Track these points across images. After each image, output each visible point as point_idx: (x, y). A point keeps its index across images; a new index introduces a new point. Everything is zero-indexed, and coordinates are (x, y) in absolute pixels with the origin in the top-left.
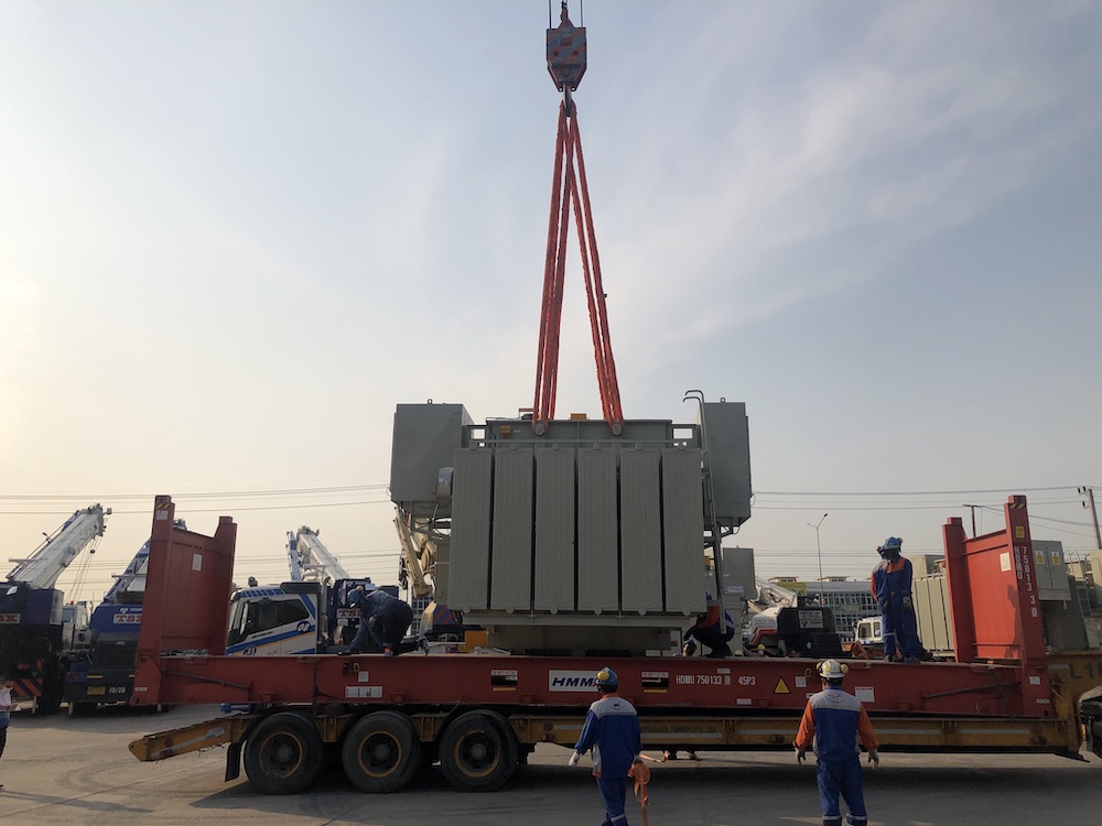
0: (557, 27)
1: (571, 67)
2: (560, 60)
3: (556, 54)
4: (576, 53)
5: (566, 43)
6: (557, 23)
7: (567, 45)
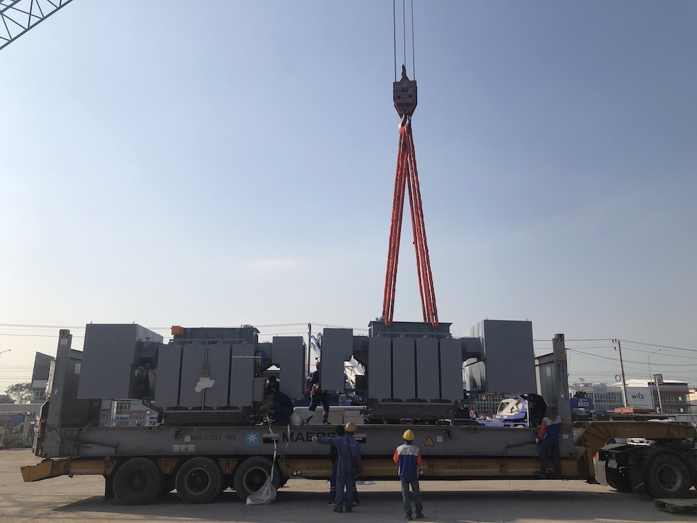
0: (399, 81)
1: (407, 105)
2: (401, 101)
3: (399, 97)
4: (410, 96)
5: (405, 90)
6: (399, 78)
7: (405, 91)
